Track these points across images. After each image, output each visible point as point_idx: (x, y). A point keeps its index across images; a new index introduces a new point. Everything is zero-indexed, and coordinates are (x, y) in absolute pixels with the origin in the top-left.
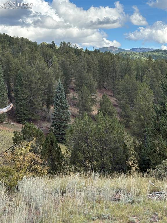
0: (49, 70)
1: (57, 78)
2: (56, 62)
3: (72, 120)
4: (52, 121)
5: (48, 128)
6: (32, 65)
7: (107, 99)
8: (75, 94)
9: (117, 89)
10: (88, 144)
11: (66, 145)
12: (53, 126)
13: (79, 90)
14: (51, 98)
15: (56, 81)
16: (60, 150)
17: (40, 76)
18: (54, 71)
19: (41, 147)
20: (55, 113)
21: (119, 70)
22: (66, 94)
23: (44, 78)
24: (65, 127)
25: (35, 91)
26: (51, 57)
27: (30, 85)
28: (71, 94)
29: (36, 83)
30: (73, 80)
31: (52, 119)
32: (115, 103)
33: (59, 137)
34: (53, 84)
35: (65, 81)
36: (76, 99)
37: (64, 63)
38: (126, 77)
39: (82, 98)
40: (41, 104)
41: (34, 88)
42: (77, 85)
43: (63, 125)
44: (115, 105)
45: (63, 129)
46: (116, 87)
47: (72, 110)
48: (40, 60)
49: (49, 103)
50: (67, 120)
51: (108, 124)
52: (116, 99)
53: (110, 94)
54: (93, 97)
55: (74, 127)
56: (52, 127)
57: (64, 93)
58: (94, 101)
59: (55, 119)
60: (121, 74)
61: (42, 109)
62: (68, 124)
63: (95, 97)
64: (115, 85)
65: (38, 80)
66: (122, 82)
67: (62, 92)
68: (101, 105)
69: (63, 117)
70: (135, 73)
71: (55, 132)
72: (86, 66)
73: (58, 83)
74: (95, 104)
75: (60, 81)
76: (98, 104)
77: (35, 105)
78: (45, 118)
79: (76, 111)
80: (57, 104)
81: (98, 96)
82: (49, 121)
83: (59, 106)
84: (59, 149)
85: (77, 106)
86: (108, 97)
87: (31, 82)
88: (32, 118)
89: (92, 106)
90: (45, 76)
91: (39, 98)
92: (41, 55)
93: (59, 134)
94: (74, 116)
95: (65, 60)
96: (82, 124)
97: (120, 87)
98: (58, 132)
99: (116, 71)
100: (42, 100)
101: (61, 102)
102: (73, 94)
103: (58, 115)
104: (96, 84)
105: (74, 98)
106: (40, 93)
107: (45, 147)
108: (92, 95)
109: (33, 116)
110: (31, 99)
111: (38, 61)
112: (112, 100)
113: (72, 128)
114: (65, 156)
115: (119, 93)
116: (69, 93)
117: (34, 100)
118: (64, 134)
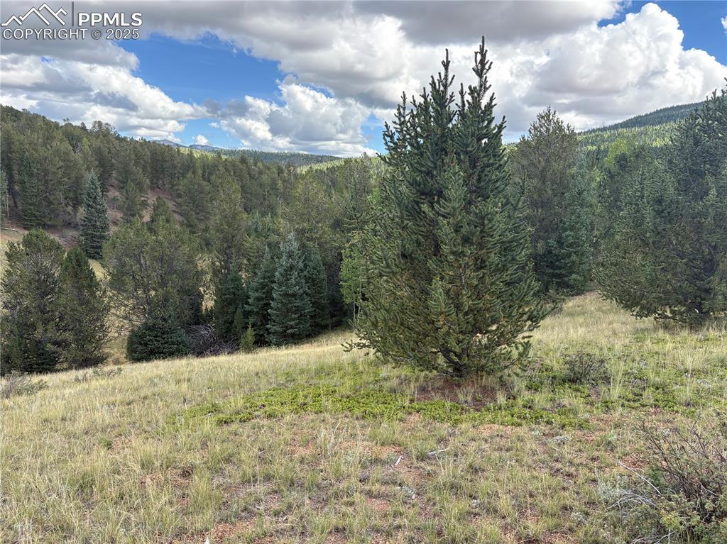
0: (78, 156)
1: (88, 169)
2: (87, 147)
3: (113, 229)
4: (81, 228)
5: (75, 238)
6: (48, 146)
7: (164, 202)
8: (117, 194)
9: (177, 190)
10: (141, 264)
11: (103, 266)
12: (82, 235)
13: (122, 188)
14: (79, 196)
15: (87, 172)
16: (94, 273)
17: (61, 164)
18: (85, 158)
19: (59, 268)
20: (86, 218)
21: (179, 165)
22: (102, 191)
23: (67, 167)
24: (103, 237)
25: (53, 184)
26: (80, 140)
27: (46, 175)
28: (110, 193)
29: (54, 173)
30: (114, 174)
31: (82, 225)
32: (174, 208)
33: (92, 251)
34: (82, 177)
35: (101, 175)
36: (118, 200)
37: (99, 149)
38: (189, 175)
39: (127, 199)
40: (63, 204)
41: (51, 180)
42: (120, 181)
43: (98, 234)
44: (174, 212)
45: (99, 240)
46: (176, 188)
47: (112, 214)
48: (62, 141)
49: (77, 203)
50: (105, 228)
51: (173, 235)
52: (175, 203)
53: (166, 196)
54: (142, 199)
55: (117, 238)
56: (81, 237)
57: (99, 190)
58: (144, 204)
59: (86, 225)
60: (181, 171)
61: (64, 211)
62: (107, 233)
63: (146, 199)
64: (173, 186)
65: (58, 169)
66: (184, 182)
67: (96, 188)
68: (154, 210)
69: (98, 224)
70: (200, 172)
71: (86, 244)
72: (133, 156)
73: (90, 176)
74: (146, 208)
75: (93, 173)
76: (150, 209)
77: (53, 204)
78: (70, 224)
79: (119, 215)
80: (89, 205)
81: (152, 199)
82: (76, 227)
83: (92, 207)
84: (91, 272)
85: (119, 208)
86: (165, 200)
87: (46, 172)
88: (49, 223)
89: (142, 210)
90: (69, 166)
91: (60, 196)
92: (63, 134)
93: (93, 247)
94: (115, 223)
95: (102, 146)
96: (131, 234)
97: (181, 187)
98: (90, 244)
99: (175, 167)
100: (66, 198)
101: (94, 202)
102: (113, 193)
103: (90, 220)
104: (148, 181)
105: (115, 199)
106: (62, 187)
107: (66, 268)
108: (141, 196)
109: (50, 220)
110: (46, 197)
111: (58, 143)
112: (169, 204)
113: (115, 239)
114: (101, 283)
115: (179, 196)
116: (108, 191)
117: (51, 198)
118: (100, 247)
